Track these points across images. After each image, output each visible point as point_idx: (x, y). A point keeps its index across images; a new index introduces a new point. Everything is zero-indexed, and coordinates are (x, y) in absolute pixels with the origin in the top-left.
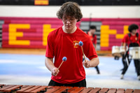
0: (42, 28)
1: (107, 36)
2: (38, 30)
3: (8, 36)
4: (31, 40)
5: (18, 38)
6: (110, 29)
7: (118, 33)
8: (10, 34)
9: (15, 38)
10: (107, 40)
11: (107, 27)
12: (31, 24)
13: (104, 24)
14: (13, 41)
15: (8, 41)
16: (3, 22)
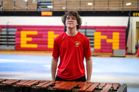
0: (47, 34)
1: (100, 41)
2: (44, 36)
3: (20, 40)
4: (38, 44)
5: (28, 43)
6: (102, 35)
7: (108, 38)
8: (22, 39)
9: (25, 42)
10: (100, 44)
11: (100, 33)
12: (38, 31)
13: (96, 31)
14: (24, 45)
15: (20, 44)
16: (16, 30)
